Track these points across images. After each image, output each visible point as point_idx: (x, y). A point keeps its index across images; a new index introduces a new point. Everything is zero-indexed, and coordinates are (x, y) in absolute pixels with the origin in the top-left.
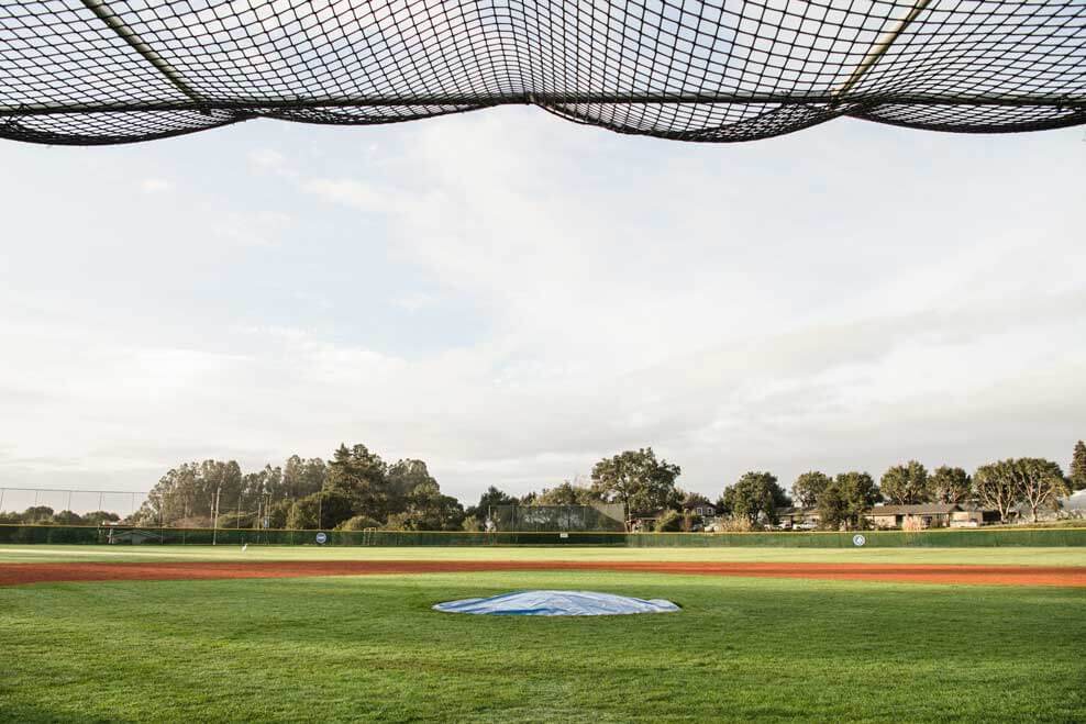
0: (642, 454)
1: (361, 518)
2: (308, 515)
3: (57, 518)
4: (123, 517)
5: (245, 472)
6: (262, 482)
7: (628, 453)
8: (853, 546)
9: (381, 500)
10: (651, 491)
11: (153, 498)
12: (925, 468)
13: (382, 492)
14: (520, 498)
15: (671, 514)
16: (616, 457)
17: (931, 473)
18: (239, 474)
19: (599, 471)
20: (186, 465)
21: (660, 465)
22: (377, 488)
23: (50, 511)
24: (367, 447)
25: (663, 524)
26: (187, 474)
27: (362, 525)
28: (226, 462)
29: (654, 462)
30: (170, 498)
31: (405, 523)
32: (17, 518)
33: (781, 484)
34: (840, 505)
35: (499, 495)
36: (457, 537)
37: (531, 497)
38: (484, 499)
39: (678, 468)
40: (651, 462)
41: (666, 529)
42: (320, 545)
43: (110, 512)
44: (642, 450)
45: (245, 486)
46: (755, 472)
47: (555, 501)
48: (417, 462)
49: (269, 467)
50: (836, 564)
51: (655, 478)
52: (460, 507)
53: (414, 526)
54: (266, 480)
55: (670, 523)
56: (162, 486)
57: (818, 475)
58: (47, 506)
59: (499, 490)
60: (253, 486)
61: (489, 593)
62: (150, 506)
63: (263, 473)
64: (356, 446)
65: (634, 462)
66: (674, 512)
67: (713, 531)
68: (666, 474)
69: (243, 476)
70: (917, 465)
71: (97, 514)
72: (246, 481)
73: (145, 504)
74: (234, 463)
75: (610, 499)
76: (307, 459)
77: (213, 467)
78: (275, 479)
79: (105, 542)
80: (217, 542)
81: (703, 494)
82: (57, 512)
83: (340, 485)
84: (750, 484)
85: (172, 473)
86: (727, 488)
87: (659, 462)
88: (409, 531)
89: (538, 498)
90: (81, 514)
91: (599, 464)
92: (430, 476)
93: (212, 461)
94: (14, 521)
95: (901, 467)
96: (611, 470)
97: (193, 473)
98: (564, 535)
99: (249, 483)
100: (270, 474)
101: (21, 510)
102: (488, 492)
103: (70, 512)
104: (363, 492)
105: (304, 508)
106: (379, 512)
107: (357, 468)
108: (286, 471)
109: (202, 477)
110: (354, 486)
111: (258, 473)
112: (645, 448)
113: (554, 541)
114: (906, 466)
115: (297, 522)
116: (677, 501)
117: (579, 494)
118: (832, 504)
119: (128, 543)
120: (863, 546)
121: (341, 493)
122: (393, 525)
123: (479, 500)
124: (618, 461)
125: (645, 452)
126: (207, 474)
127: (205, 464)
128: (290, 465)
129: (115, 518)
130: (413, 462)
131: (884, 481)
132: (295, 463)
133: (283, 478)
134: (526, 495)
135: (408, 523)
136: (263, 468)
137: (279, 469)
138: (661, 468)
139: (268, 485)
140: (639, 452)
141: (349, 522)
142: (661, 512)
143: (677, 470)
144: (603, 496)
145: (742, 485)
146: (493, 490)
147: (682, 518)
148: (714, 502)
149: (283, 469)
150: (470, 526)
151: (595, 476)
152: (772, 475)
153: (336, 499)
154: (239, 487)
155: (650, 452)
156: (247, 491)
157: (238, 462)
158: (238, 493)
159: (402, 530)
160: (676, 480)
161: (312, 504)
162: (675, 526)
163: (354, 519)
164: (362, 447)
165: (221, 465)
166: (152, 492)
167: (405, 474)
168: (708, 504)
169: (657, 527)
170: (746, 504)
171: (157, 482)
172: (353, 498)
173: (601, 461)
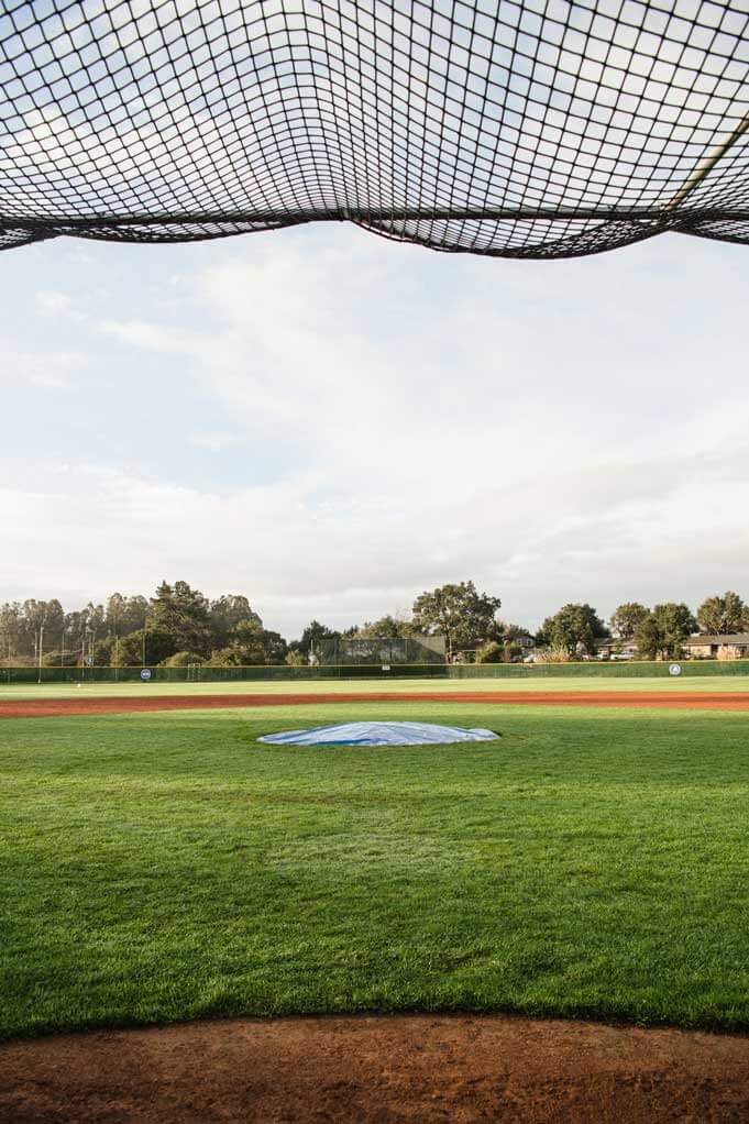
0: (462, 587)
1: (184, 654)
2: (132, 652)
5: (67, 611)
6: (85, 620)
7: (448, 586)
8: (669, 675)
9: (205, 636)
10: (471, 623)
12: (741, 599)
13: (205, 627)
14: (342, 632)
15: (491, 646)
16: (437, 590)
18: (61, 612)
19: (420, 604)
20: (7, 605)
21: (481, 598)
22: (200, 624)
24: (188, 583)
25: (483, 656)
26: (9, 614)
27: (186, 661)
28: (47, 601)
29: (475, 595)
31: (229, 658)
33: (599, 615)
34: (658, 635)
35: (322, 629)
36: (280, 671)
37: (353, 631)
38: (307, 633)
39: (499, 601)
40: (471, 595)
41: (486, 660)
42: (145, 681)
44: (463, 584)
45: (68, 625)
46: (574, 604)
47: (376, 634)
48: (239, 598)
49: (91, 605)
50: (652, 693)
51: (476, 610)
52: (283, 641)
53: (238, 661)
54: (89, 619)
55: (490, 655)
57: (636, 606)
59: (321, 624)
60: (76, 625)
61: (311, 725)
63: (86, 612)
64: (178, 584)
65: (454, 595)
66: (494, 643)
67: (532, 661)
68: (486, 607)
69: (66, 614)
70: (733, 596)
72: (69, 620)
74: (56, 602)
75: (431, 631)
76: (129, 596)
77: (35, 606)
78: (97, 617)
80: (41, 680)
81: (522, 626)
83: (162, 622)
84: (568, 616)
86: (547, 620)
87: (479, 595)
88: (233, 666)
89: (360, 631)
92: (253, 611)
93: (33, 601)
95: (717, 598)
96: (432, 604)
97: (15, 613)
98: (386, 668)
99: (72, 622)
100: (92, 613)
102: (310, 627)
104: (186, 628)
105: (128, 645)
106: (202, 647)
107: (180, 605)
108: (109, 609)
109: (24, 616)
110: (177, 623)
111: (80, 611)
112: (466, 582)
113: (376, 673)
114: (722, 596)
115: (122, 659)
116: (497, 633)
117: (400, 628)
118: (649, 634)
120: (679, 675)
121: (164, 629)
122: (217, 660)
123: (302, 635)
124: (439, 594)
125: (466, 585)
126: (29, 612)
127: (26, 603)
128: (112, 603)
130: (235, 597)
131: (700, 612)
132: (117, 601)
133: (105, 616)
134: (348, 629)
135: (232, 658)
136: (85, 607)
137: (101, 607)
138: (481, 601)
139: (90, 623)
140: (459, 585)
141: (173, 658)
142: (481, 644)
143: (497, 602)
144: (424, 629)
145: (561, 617)
146: (315, 624)
147: (502, 650)
148: (533, 634)
149: (106, 607)
150: (293, 660)
151: (416, 610)
152: (591, 607)
153: (159, 636)
154: (62, 625)
155: (471, 586)
156: (70, 629)
157: (60, 601)
158: (62, 632)
159: (226, 666)
160: (496, 613)
161: (135, 641)
162: (495, 657)
163: (178, 655)
164: (183, 583)
165: (43, 604)
167: (227, 610)
168: (528, 635)
169: (478, 659)
170: (565, 636)
172: (176, 634)
173: (422, 594)
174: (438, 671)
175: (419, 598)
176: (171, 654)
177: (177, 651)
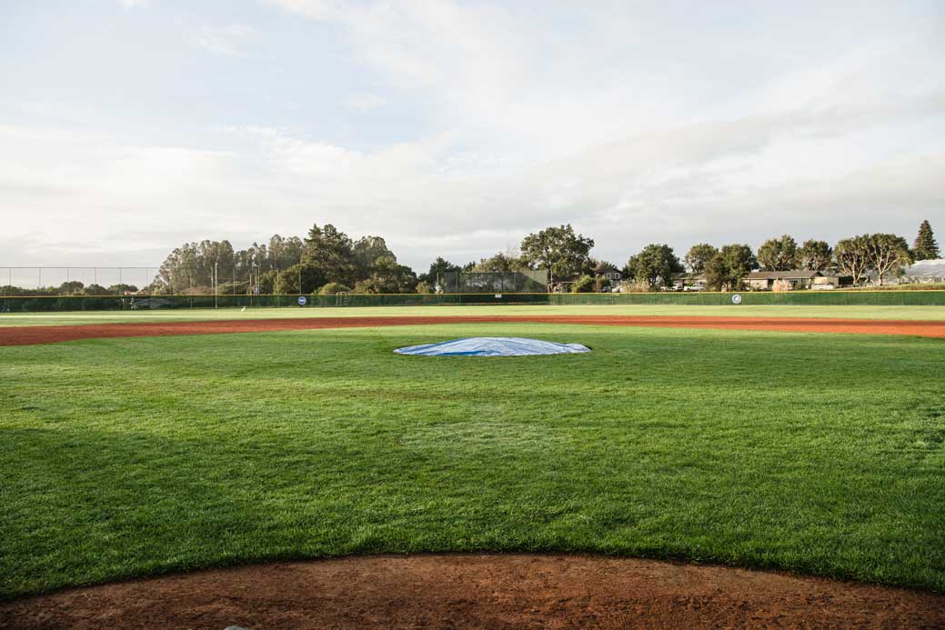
0: (562, 230)
1: (333, 284)
2: (290, 283)
3: (87, 291)
4: (140, 288)
5: (236, 249)
6: (251, 257)
7: (551, 229)
8: (732, 303)
9: (349, 270)
10: (569, 260)
11: (164, 272)
12: (795, 242)
13: (349, 263)
14: (462, 267)
15: (585, 278)
16: (541, 232)
17: (800, 245)
18: (231, 251)
19: (527, 244)
20: (187, 245)
21: (577, 239)
22: (346, 260)
23: (80, 285)
24: (335, 226)
25: (579, 286)
26: (189, 252)
27: (335, 290)
28: (220, 241)
29: (573, 236)
30: (177, 272)
31: (369, 288)
32: (55, 291)
33: (676, 254)
34: (725, 271)
35: (446, 264)
36: (412, 298)
37: (471, 266)
38: (433, 267)
39: (592, 241)
40: (569, 236)
41: (581, 290)
42: (301, 306)
43: (130, 285)
44: (563, 227)
45: (237, 261)
46: (655, 244)
47: (491, 269)
48: (377, 239)
49: (255, 245)
50: (717, 317)
51: (573, 249)
52: (414, 274)
53: (377, 290)
54: (254, 256)
55: (584, 286)
56: (170, 262)
57: (707, 246)
58: (78, 281)
59: (445, 260)
60: (244, 261)
61: (438, 340)
62: (162, 279)
63: (251, 250)
64: (326, 226)
65: (556, 236)
66: (588, 277)
67: (619, 291)
68: (582, 246)
69: (235, 252)
70: (788, 239)
71: (119, 286)
72: (238, 257)
73: (157, 277)
74: (227, 242)
75: (536, 266)
76: (287, 237)
77: (209, 245)
78: (261, 255)
79: (129, 308)
80: (218, 306)
81: (612, 262)
82: (87, 285)
83: (315, 258)
84: (651, 254)
85: (176, 251)
86: (632, 258)
87: (576, 236)
88: (372, 294)
89: (477, 266)
90: (106, 286)
91: (528, 239)
92: (389, 249)
93: (208, 241)
94: (52, 294)
95: (775, 240)
96: (536, 243)
97: (193, 251)
98: (498, 296)
99: (241, 259)
100: (257, 251)
101: (57, 285)
102: (437, 262)
103: (97, 285)
104: (334, 263)
105: (286, 277)
106: (348, 279)
107: (329, 245)
108: (270, 248)
109: (201, 254)
110: (326, 259)
111: (247, 250)
112: (566, 225)
113: (490, 300)
114: (779, 239)
115: (282, 289)
116: (590, 268)
117: (511, 263)
118: (717, 270)
119: (147, 308)
120: (740, 304)
121: (316, 264)
122: (360, 289)
123: (429, 269)
124: (543, 236)
125: (565, 228)
126: (205, 251)
127: (203, 243)
128: (272, 242)
129: (135, 289)
130: (374, 238)
131: (760, 252)
132: (277, 241)
133: (268, 254)
134: (467, 264)
136: (251, 246)
137: (264, 246)
138: (578, 242)
139: (256, 259)
140: (560, 228)
141: (324, 288)
142: (577, 277)
143: (591, 242)
144: (530, 264)
145: (644, 255)
146: (440, 260)
147: (594, 282)
148: (620, 269)
149: (268, 246)
150: (422, 289)
151: (524, 248)
152: (669, 247)
153: (312, 269)
154: (233, 261)
155: (569, 229)
156: (239, 264)
157: (230, 241)
158: (232, 267)
159: (367, 294)
160: (590, 251)
161: (293, 273)
162: (588, 288)
163: (328, 285)
164: (331, 226)
165: (216, 244)
166: (162, 267)
167: (367, 248)
168: (616, 270)
169: (574, 289)
170: (647, 270)
171: (165, 259)
172: (326, 268)
173: (529, 235)
174: (541, 299)
175: (526, 239)
176: (322, 285)
177: (327, 282)
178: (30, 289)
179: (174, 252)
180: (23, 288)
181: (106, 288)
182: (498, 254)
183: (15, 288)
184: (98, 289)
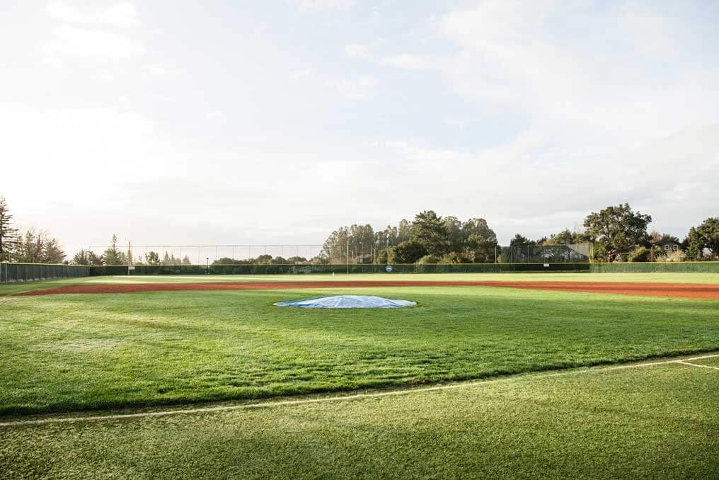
0: (621, 208)
1: (429, 256)
2: (399, 255)
3: (273, 261)
4: (308, 259)
5: (375, 231)
6: (386, 236)
7: (609, 208)
9: (447, 245)
10: (628, 234)
11: (326, 248)
13: (447, 239)
14: (536, 241)
15: (640, 250)
16: (602, 211)
18: (372, 232)
19: (589, 221)
20: (342, 228)
21: (636, 215)
22: (443, 238)
23: (270, 257)
25: (634, 256)
26: (343, 233)
27: (430, 260)
28: (364, 225)
29: (631, 213)
30: (334, 248)
32: (253, 261)
35: (523, 239)
37: (544, 240)
38: (513, 243)
39: (650, 217)
40: (627, 214)
41: (636, 260)
43: (301, 257)
44: (621, 205)
45: (377, 239)
46: (714, 218)
47: (558, 242)
48: (480, 220)
49: (389, 227)
51: (632, 224)
52: (499, 247)
53: (459, 261)
54: (388, 235)
55: (640, 256)
56: (330, 241)
58: (269, 254)
59: (523, 236)
60: (381, 239)
62: (324, 252)
63: (386, 231)
64: (429, 212)
65: (615, 214)
66: (643, 248)
67: (672, 261)
68: (640, 222)
69: (375, 232)
71: (295, 258)
72: (376, 236)
73: (322, 251)
74: (369, 226)
75: (598, 240)
77: (357, 228)
78: (393, 235)
79: (292, 273)
81: (673, 235)
82: (274, 258)
83: (420, 237)
84: (709, 227)
85: (334, 233)
86: (692, 230)
87: (635, 213)
88: (455, 264)
89: (547, 240)
91: (590, 217)
92: (490, 228)
93: (356, 225)
94: (251, 263)
96: (597, 221)
97: (346, 233)
98: (546, 265)
99: (379, 238)
100: (390, 232)
101: (256, 257)
102: (515, 238)
103: (280, 258)
104: (435, 240)
105: (397, 251)
106: (441, 250)
107: (429, 223)
108: (399, 229)
109: (351, 235)
110: (429, 237)
111: (383, 231)
112: (624, 204)
115: (394, 260)
116: (647, 242)
117: (575, 237)
119: (302, 273)
121: (421, 242)
122: (446, 260)
123: (510, 243)
124: (603, 214)
125: (624, 207)
126: (354, 232)
127: (352, 227)
128: (401, 226)
129: (304, 259)
130: (478, 220)
132: (404, 224)
133: (398, 234)
134: (540, 239)
135: (455, 259)
136: (386, 228)
137: (395, 228)
138: (636, 218)
139: (389, 238)
140: (618, 206)
141: (422, 259)
142: (633, 249)
143: (649, 218)
144: (591, 239)
145: (703, 228)
146: (518, 236)
147: (649, 252)
148: (681, 241)
149: (398, 228)
150: (500, 260)
151: (587, 224)
153: (416, 245)
154: (372, 240)
155: (628, 207)
156: (378, 242)
157: (371, 225)
158: (373, 243)
159: (451, 263)
160: (648, 226)
161: (401, 248)
162: (643, 258)
163: (425, 257)
164: (432, 212)
165: (361, 227)
166: (325, 245)
167: (473, 228)
168: (677, 242)
169: (630, 259)
170: (698, 242)
171: (327, 239)
172: (428, 244)
173: (591, 214)
175: (588, 217)
176: (422, 257)
177: (427, 254)
178: (239, 260)
179: (333, 233)
180: (236, 259)
181: (286, 259)
182: (565, 230)
183: (229, 259)
184: (280, 259)
